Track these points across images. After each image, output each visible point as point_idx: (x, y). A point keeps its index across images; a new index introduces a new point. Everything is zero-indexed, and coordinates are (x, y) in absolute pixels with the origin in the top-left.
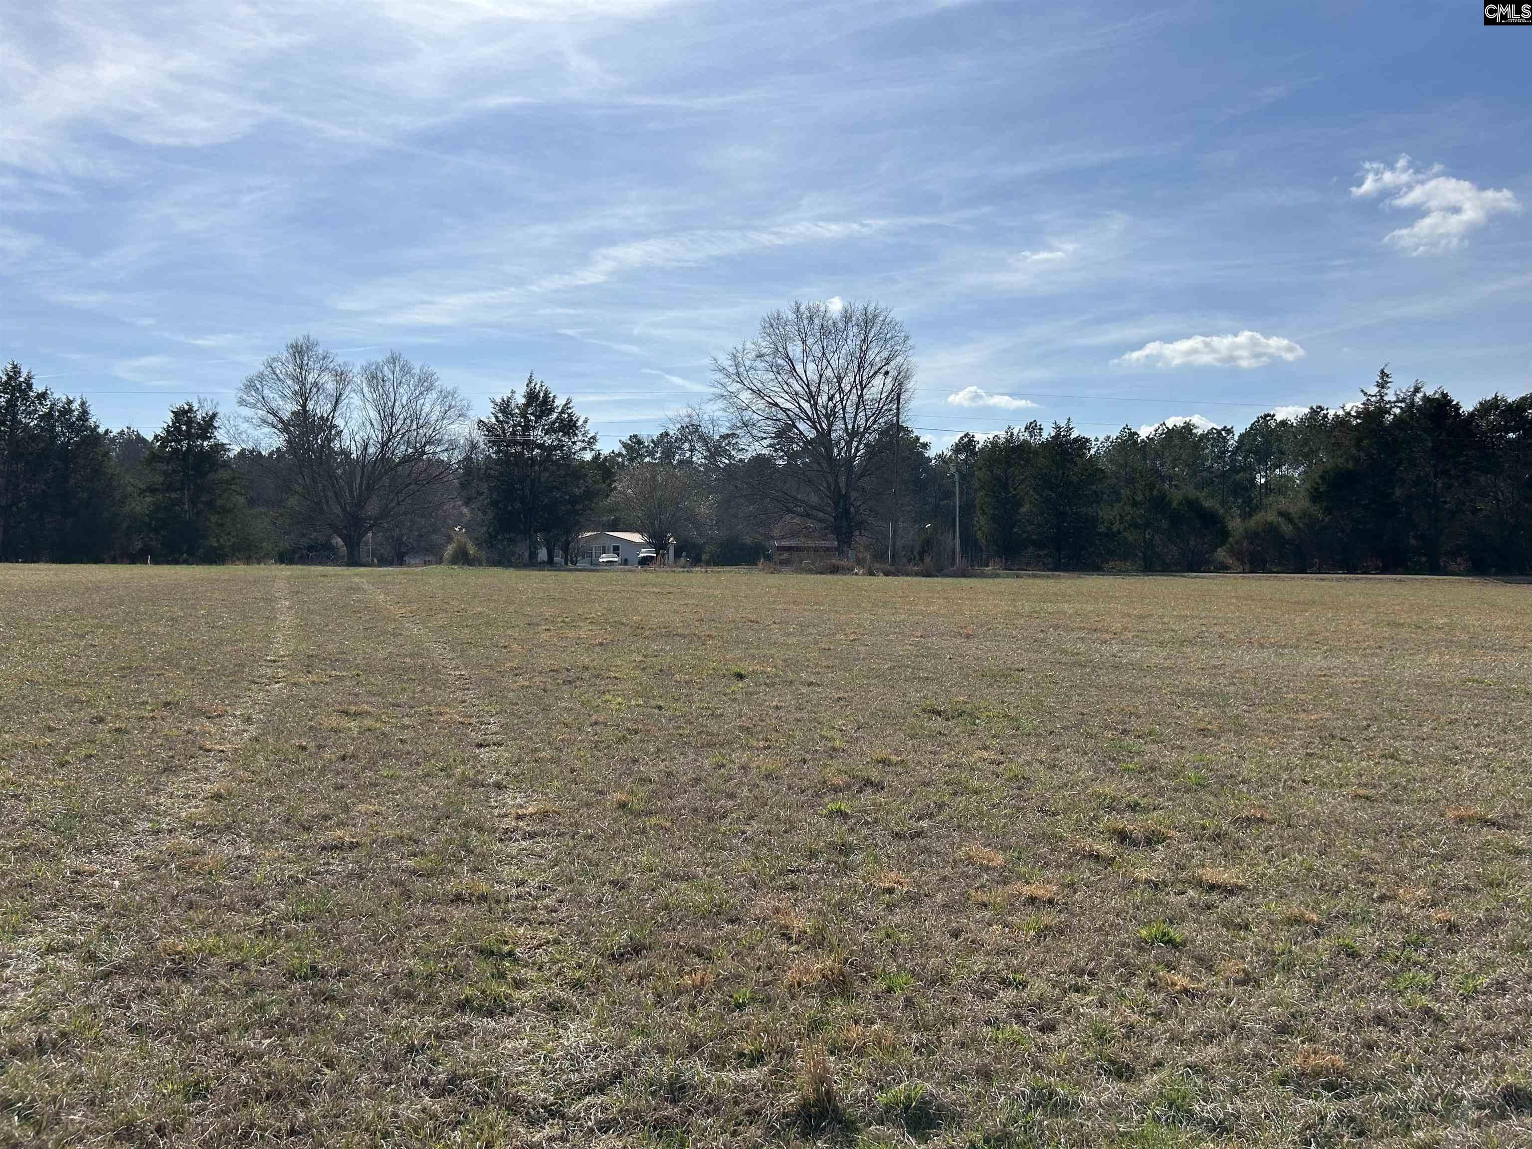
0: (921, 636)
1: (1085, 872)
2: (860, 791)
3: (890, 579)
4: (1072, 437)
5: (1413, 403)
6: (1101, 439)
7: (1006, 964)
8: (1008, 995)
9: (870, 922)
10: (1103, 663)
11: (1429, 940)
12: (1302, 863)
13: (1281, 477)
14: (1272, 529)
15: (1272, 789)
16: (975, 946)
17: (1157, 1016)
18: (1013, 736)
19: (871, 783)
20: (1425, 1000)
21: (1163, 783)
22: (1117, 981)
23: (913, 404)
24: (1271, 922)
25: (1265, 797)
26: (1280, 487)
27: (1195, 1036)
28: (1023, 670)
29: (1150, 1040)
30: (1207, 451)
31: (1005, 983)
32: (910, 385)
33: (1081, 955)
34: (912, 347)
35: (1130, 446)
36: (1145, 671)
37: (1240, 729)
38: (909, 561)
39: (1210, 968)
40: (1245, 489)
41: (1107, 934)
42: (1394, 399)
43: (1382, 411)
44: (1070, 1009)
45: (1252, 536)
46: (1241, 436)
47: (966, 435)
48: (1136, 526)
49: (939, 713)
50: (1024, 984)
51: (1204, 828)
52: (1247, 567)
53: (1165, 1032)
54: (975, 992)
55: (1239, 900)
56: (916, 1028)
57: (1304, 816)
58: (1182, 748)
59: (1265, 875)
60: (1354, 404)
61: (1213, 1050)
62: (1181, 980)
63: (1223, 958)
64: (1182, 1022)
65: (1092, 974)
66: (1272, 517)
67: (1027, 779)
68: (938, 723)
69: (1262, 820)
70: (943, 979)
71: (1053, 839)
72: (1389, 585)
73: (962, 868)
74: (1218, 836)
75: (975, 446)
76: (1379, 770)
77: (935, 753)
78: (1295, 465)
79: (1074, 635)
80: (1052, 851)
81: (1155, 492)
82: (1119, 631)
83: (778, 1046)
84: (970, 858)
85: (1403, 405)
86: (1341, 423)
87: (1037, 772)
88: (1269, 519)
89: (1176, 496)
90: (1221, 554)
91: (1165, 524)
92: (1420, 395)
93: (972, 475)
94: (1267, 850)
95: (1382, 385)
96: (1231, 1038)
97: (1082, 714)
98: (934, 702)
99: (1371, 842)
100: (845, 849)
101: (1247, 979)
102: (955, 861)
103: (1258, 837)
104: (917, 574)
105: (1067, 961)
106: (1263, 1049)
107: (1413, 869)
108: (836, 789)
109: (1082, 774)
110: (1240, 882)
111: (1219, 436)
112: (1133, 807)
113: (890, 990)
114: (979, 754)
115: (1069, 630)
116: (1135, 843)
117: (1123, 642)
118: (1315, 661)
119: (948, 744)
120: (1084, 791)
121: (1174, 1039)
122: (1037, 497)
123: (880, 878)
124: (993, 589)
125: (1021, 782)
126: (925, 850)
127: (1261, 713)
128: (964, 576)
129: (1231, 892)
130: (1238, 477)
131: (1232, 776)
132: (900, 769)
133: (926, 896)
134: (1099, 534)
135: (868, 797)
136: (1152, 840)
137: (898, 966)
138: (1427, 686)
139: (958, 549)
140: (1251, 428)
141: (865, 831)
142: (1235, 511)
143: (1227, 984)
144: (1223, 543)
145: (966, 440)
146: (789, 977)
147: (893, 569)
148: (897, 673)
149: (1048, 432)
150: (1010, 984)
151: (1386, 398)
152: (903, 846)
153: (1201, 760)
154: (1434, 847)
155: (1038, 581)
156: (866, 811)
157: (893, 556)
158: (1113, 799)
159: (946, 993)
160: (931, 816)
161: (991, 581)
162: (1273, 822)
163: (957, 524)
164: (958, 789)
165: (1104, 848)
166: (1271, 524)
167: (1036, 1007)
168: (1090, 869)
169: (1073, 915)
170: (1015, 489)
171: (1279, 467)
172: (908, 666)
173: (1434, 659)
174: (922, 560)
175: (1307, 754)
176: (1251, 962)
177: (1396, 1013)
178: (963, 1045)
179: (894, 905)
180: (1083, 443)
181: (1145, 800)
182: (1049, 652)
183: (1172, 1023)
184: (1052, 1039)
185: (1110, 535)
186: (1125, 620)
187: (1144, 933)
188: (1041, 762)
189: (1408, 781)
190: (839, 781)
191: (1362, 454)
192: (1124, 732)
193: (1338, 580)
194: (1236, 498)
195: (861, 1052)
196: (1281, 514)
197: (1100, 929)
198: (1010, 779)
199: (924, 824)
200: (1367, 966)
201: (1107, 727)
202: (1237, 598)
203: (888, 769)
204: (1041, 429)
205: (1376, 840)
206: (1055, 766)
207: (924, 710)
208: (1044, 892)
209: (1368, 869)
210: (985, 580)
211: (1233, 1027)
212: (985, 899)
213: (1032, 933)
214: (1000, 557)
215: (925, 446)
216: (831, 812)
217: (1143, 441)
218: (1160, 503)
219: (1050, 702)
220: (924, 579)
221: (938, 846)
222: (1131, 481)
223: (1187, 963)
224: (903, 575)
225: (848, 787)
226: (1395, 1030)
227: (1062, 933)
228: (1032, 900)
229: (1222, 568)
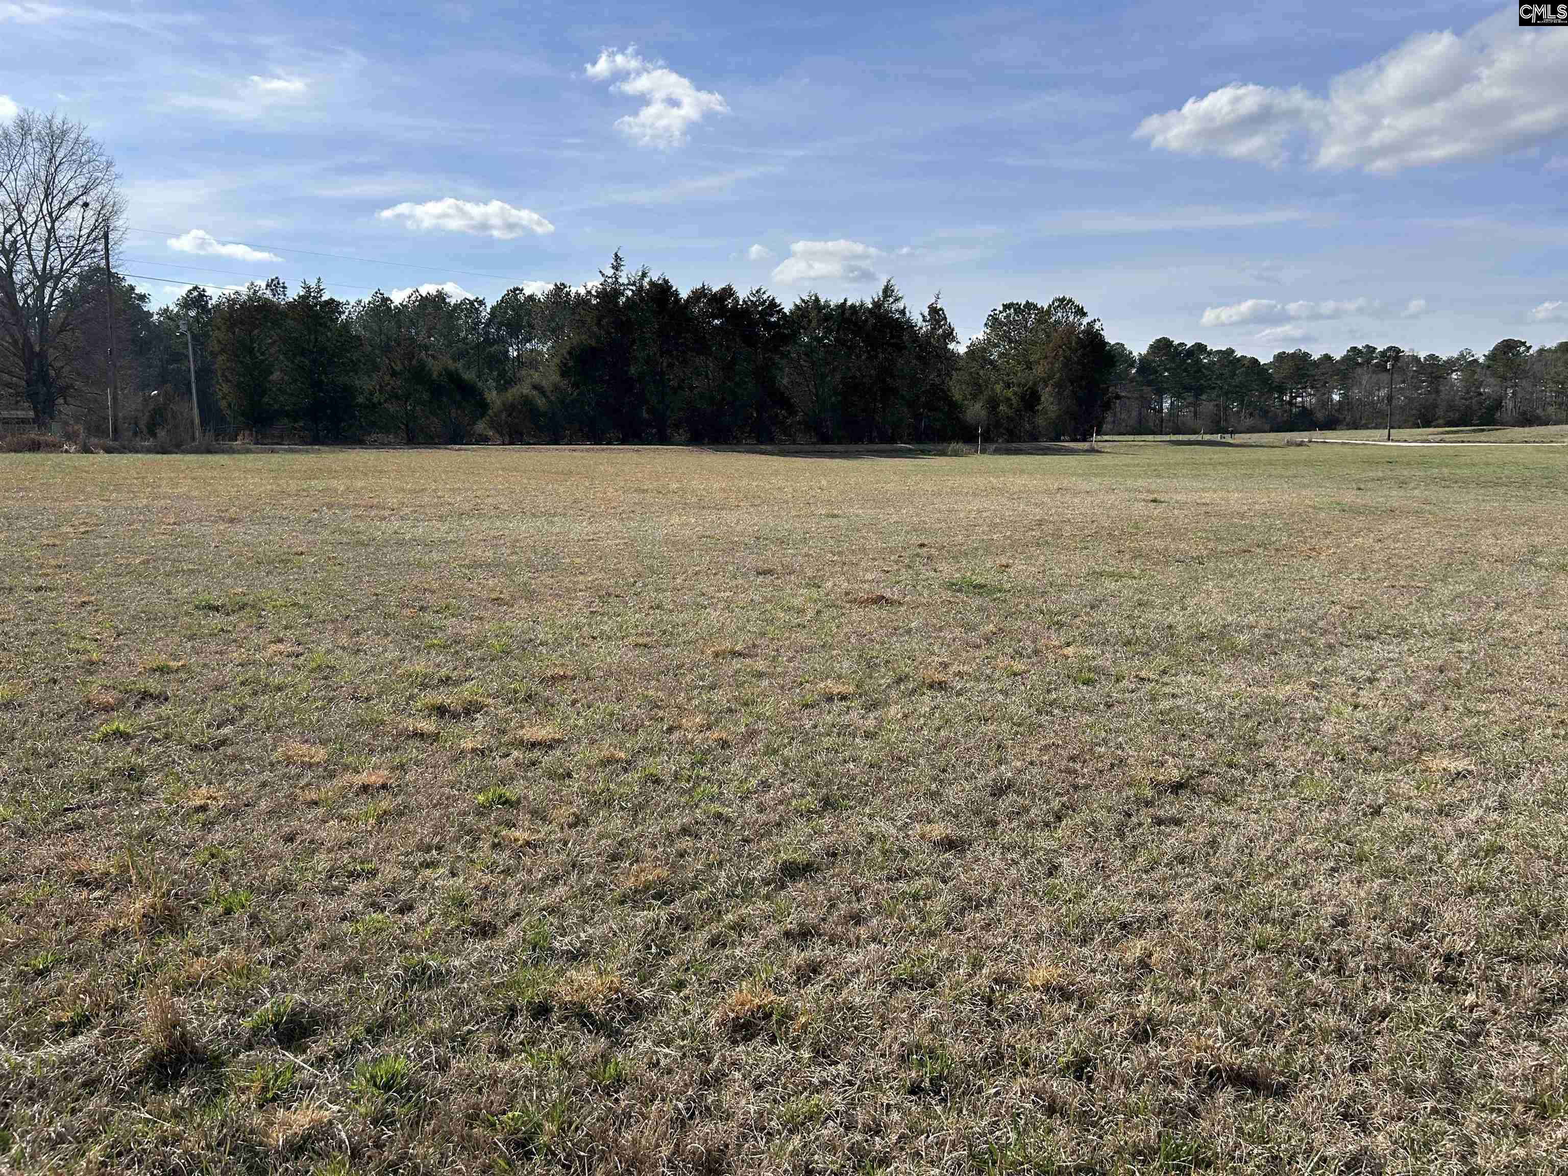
0: (175, 523)
1: (413, 751)
2: (138, 705)
3: (116, 457)
4: (323, 299)
5: (641, 286)
6: (352, 303)
7: (351, 857)
8: (360, 886)
9: (186, 846)
10: (387, 541)
11: (710, 757)
12: (605, 710)
13: (532, 351)
14: (526, 401)
15: (567, 649)
16: (314, 847)
17: (507, 872)
18: (308, 625)
19: (151, 695)
20: (715, 807)
21: (470, 654)
22: (463, 848)
23: (124, 246)
24: (589, 767)
25: (562, 656)
26: (531, 362)
27: (543, 880)
28: (302, 553)
29: (504, 895)
30: (461, 322)
31: (354, 876)
32: (119, 222)
33: (424, 832)
34: (118, 176)
35: (383, 312)
36: (429, 546)
37: (530, 596)
38: (135, 434)
39: (544, 819)
40: (499, 361)
41: (447, 807)
42: (626, 282)
43: (617, 293)
44: (424, 885)
45: (510, 408)
46: (493, 308)
47: (195, 288)
48: (396, 397)
49: (217, 609)
50: (374, 873)
51: (516, 692)
52: (507, 440)
53: (517, 885)
54: (324, 892)
55: (558, 753)
56: (266, 942)
57: (599, 668)
58: (481, 619)
59: (576, 726)
60: (594, 283)
61: (561, 890)
62: (521, 835)
63: (554, 807)
64: (530, 871)
65: (439, 848)
66: (526, 390)
67: (333, 668)
68: (216, 621)
69: (564, 677)
70: (285, 887)
71: (375, 725)
72: (629, 455)
73: (281, 770)
74: (530, 696)
75: (207, 302)
76: (650, 619)
77: (221, 653)
78: (543, 340)
79: (350, 513)
80: (375, 737)
81: (414, 362)
82: (396, 506)
83: (106, 1004)
84: (289, 757)
85: (634, 288)
86: (582, 302)
87: (341, 658)
88: (525, 392)
89: (435, 367)
90: (481, 427)
91: (426, 396)
92: (647, 280)
93: (206, 335)
94: (574, 702)
95: (616, 268)
96: (574, 877)
97: (377, 595)
98: (208, 597)
99: (653, 683)
100: (135, 774)
101: (578, 821)
102: (272, 765)
103: (563, 693)
104: (149, 451)
105: (412, 841)
106: (601, 878)
107: (689, 700)
108: (107, 708)
109: (389, 656)
110: (557, 736)
111: (472, 307)
112: (446, 681)
113: (228, 912)
114: (273, 647)
115: (344, 508)
116: (455, 716)
117: (402, 518)
118: (580, 529)
119: (235, 641)
120: (394, 672)
121: (526, 889)
122: (289, 364)
123: (189, 797)
124: (249, 466)
125: (326, 672)
126: (234, 758)
127: (546, 579)
128: (209, 451)
129: (551, 747)
130: (492, 349)
131: (531, 640)
132: (184, 676)
133: (247, 805)
134: (358, 405)
135: (148, 713)
136: (471, 710)
137: (233, 885)
138: (674, 544)
139: (197, 421)
140: (502, 301)
141: (155, 749)
142: (492, 383)
143: (562, 828)
144: (483, 415)
145: (196, 293)
146: (100, 927)
147: (116, 444)
148: (154, 567)
149: (293, 293)
150: (359, 875)
151: (620, 280)
152: (207, 759)
153: (501, 628)
154: (702, 680)
155: (297, 456)
156: (150, 728)
157: (115, 430)
158: (425, 676)
159: (290, 900)
160: (232, 721)
161: (242, 457)
162: (573, 678)
163: (194, 391)
164: (261, 688)
165: (428, 726)
166: (526, 396)
167: (391, 891)
168: (417, 748)
169: (410, 795)
170: (263, 354)
171: (529, 341)
172: (165, 559)
173: (675, 520)
174: (154, 435)
175: (591, 612)
176: (578, 806)
177: (697, 823)
178: (323, 947)
179: (211, 823)
180: (333, 306)
181: (456, 673)
182: (328, 532)
183: (521, 876)
184: (412, 919)
185: (373, 407)
186: (400, 496)
187: (481, 798)
188: (344, 648)
189: (673, 627)
190: (109, 698)
191: (603, 333)
192: (422, 609)
193: (587, 450)
194: (491, 371)
195: (210, 983)
196: (535, 387)
197: (438, 804)
198: (312, 671)
199: (227, 730)
200: (668, 788)
201: (404, 606)
202: (503, 469)
203: (167, 677)
204: (284, 287)
205: (658, 681)
206: (358, 650)
207: (197, 607)
208: (374, 779)
209: (658, 707)
210: (237, 456)
211: (574, 866)
212: (314, 797)
213: (372, 821)
214: (251, 430)
215: (142, 298)
216: (106, 735)
217: (396, 307)
218: (419, 374)
219: (339, 585)
220: (159, 456)
221: (251, 751)
222: (387, 349)
223: (524, 818)
224: (130, 452)
225: (121, 703)
226: (697, 837)
227: (401, 814)
228: (365, 788)
229: (483, 440)
